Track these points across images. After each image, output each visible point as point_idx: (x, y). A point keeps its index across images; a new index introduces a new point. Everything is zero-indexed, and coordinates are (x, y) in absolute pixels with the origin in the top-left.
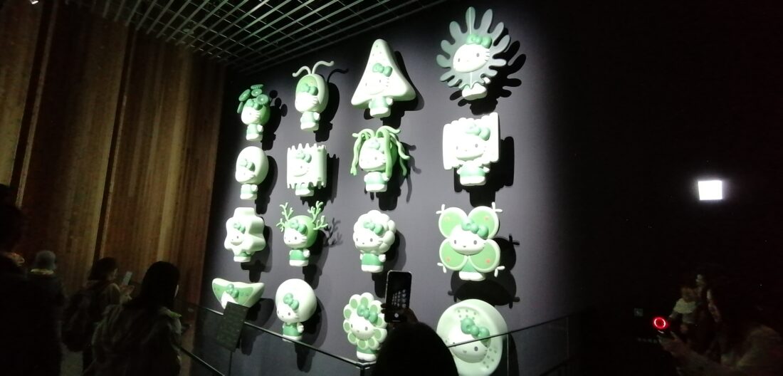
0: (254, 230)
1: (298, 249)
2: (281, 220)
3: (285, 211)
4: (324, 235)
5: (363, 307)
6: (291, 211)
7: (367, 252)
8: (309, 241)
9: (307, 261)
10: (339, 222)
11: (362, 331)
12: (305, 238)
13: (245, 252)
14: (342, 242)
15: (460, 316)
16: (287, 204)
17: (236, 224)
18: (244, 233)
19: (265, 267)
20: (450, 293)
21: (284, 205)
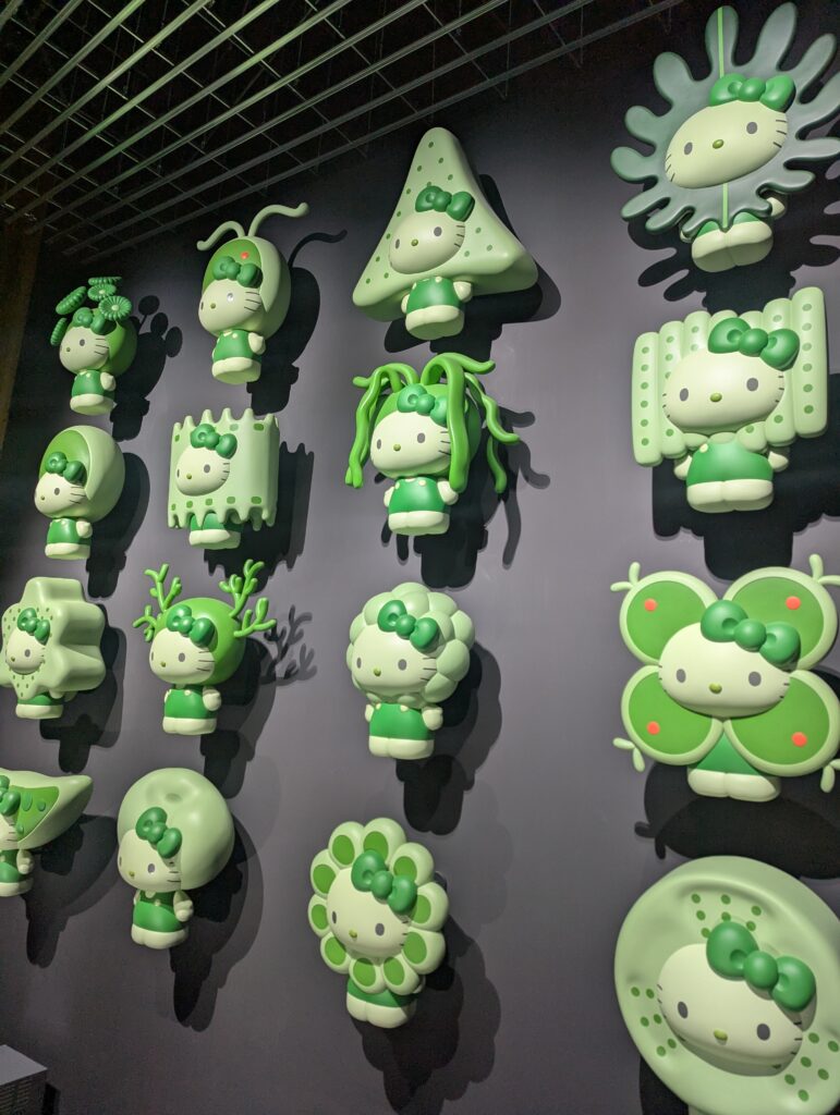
0: (74, 635)
1: (188, 687)
2: (147, 610)
3: (159, 585)
4: (265, 651)
5: (370, 861)
6: (175, 585)
7: (387, 700)
8: (219, 666)
9: (212, 721)
10: (307, 618)
11: (368, 935)
12: (209, 656)
13: (46, 693)
14: (314, 671)
15: (701, 915)
16: (164, 567)
17: (25, 619)
18: (45, 644)
19: (102, 732)
20: (640, 831)
21: (158, 572)
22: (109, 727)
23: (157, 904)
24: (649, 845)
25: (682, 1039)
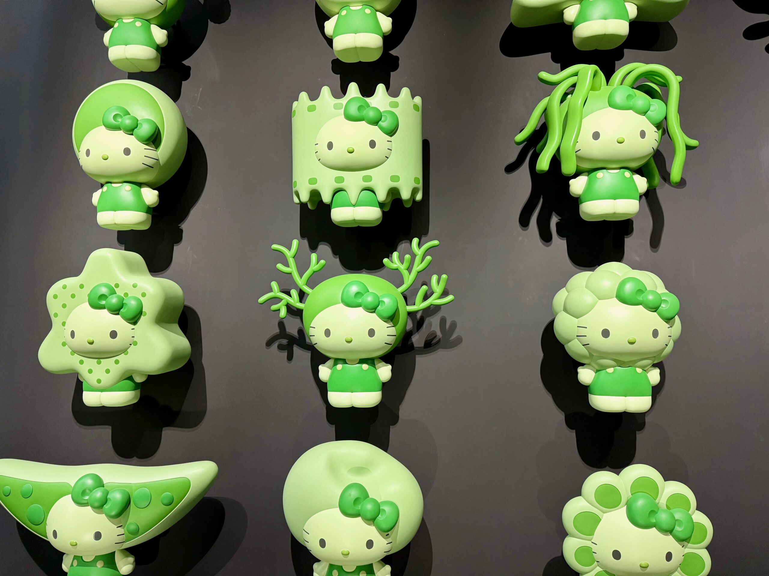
3: (291, 261)
6: (316, 262)
9: (382, 392)
12: (392, 330)
13: (130, 378)
16: (296, 243)
18: (135, 323)
19: (178, 413)
21: (289, 248)
22: (187, 406)
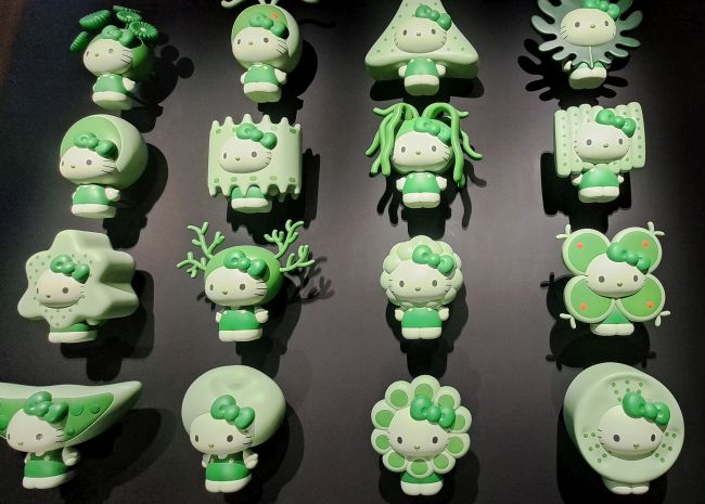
0: (112, 276)
2: (190, 255)
3: (202, 238)
5: (421, 402)
6: (218, 238)
7: (417, 305)
8: (269, 292)
9: (261, 331)
11: (427, 445)
12: (264, 286)
13: (84, 322)
15: (616, 392)
16: (206, 224)
17: (60, 263)
18: (84, 282)
20: (549, 359)
21: (201, 228)
23: (231, 462)
24: (553, 365)
25: (610, 452)
